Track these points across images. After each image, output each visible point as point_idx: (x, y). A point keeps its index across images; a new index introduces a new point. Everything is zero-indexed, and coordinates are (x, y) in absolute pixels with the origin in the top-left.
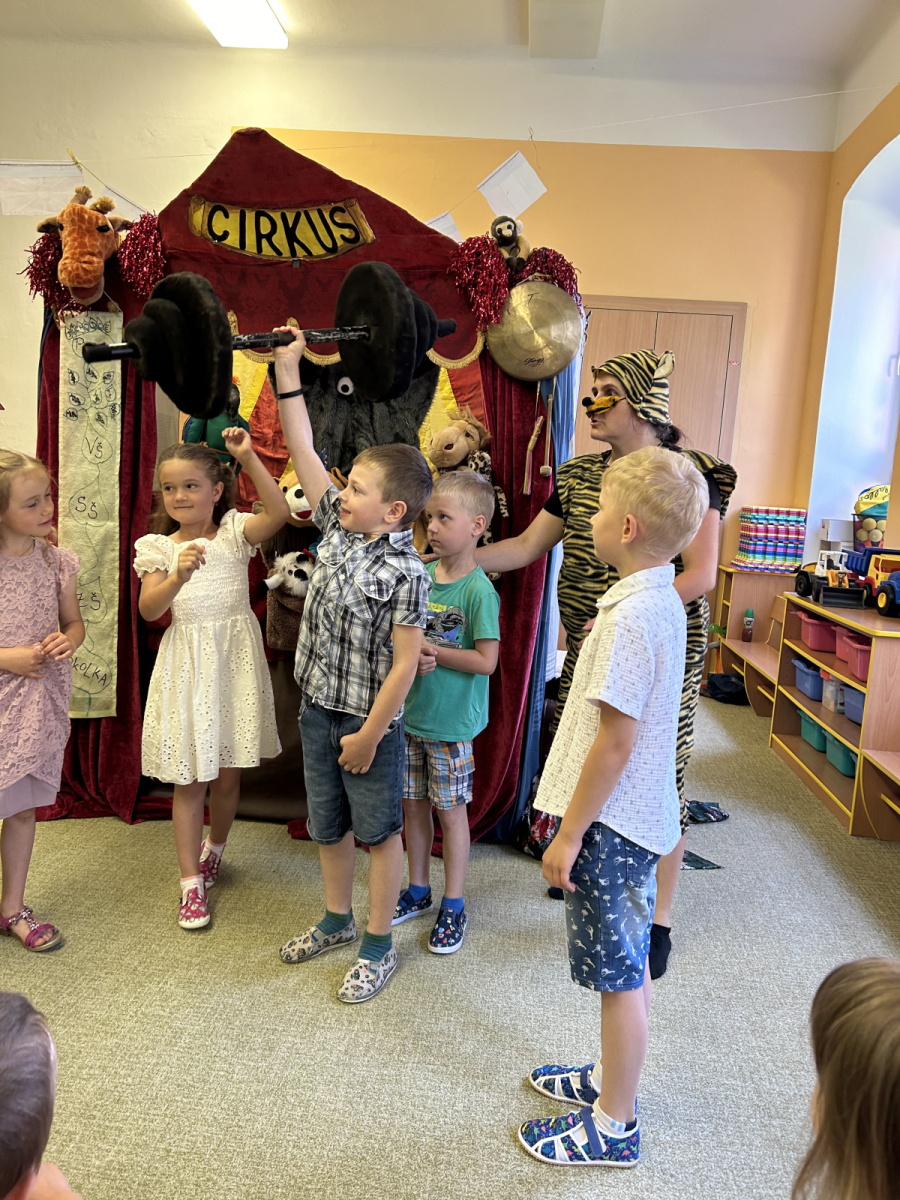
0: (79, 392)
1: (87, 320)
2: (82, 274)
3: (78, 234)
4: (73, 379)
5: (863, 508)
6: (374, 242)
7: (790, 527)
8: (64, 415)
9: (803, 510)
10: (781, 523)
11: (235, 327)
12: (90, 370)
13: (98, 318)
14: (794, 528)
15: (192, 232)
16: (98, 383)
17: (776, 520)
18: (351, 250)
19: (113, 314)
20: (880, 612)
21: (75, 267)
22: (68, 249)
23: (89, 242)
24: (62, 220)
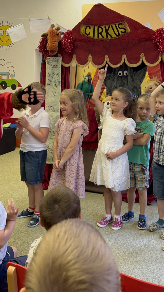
0: (50, 78)
1: (53, 59)
3: (52, 36)
4: (49, 75)
6: (130, 32)
8: (47, 85)
11: (91, 59)
12: (53, 73)
13: (55, 59)
15: (81, 33)
16: (55, 76)
18: (123, 35)
19: (59, 57)
21: (51, 45)
22: (49, 41)
23: (54, 38)
24: (48, 33)
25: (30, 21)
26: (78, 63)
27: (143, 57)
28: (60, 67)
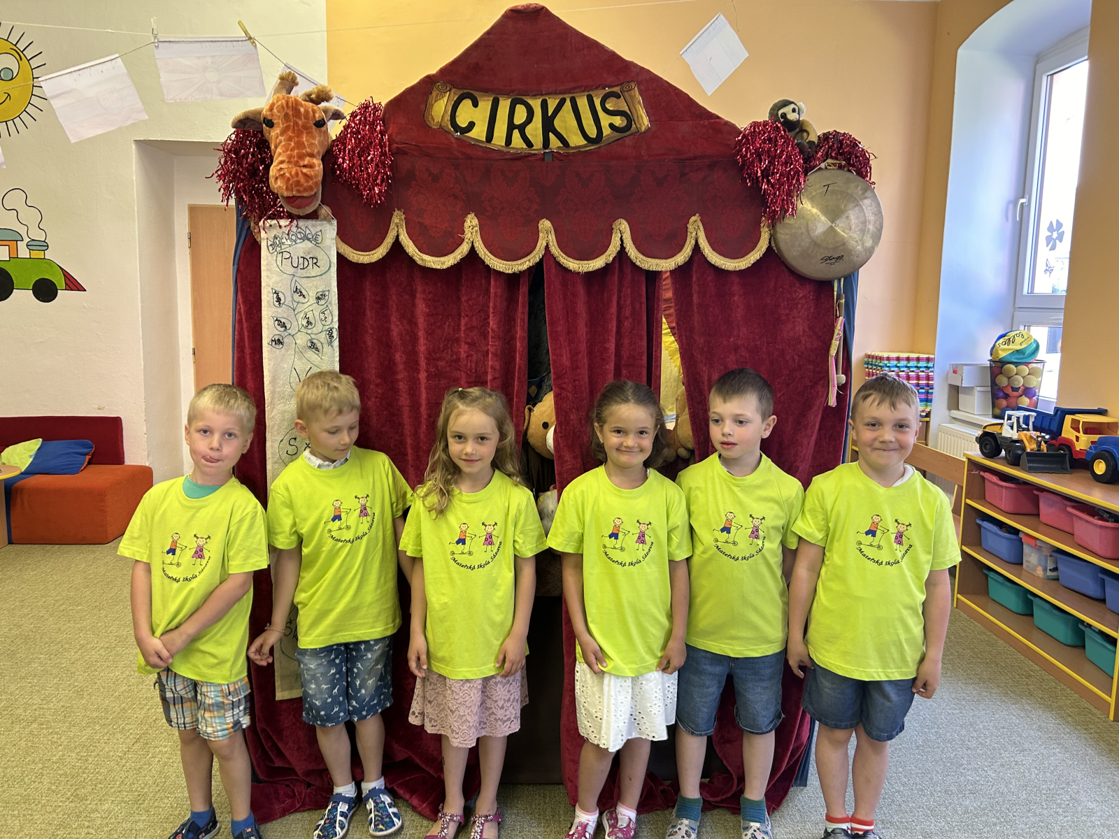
0: (285, 315)
1: (294, 230)
2: (302, 180)
3: (294, 132)
4: (279, 300)
5: (1002, 354)
6: (648, 130)
7: (920, 374)
8: (269, 344)
9: (932, 356)
10: (912, 369)
11: (476, 232)
12: (297, 289)
13: (306, 227)
14: (923, 374)
15: (428, 123)
16: (309, 304)
17: (906, 367)
18: (618, 140)
19: (325, 222)
20: (1098, 478)
21: (293, 173)
22: (281, 151)
23: (307, 141)
24: (272, 115)
25: (156, 45)
26: (415, 248)
27: (696, 232)
28: (330, 266)
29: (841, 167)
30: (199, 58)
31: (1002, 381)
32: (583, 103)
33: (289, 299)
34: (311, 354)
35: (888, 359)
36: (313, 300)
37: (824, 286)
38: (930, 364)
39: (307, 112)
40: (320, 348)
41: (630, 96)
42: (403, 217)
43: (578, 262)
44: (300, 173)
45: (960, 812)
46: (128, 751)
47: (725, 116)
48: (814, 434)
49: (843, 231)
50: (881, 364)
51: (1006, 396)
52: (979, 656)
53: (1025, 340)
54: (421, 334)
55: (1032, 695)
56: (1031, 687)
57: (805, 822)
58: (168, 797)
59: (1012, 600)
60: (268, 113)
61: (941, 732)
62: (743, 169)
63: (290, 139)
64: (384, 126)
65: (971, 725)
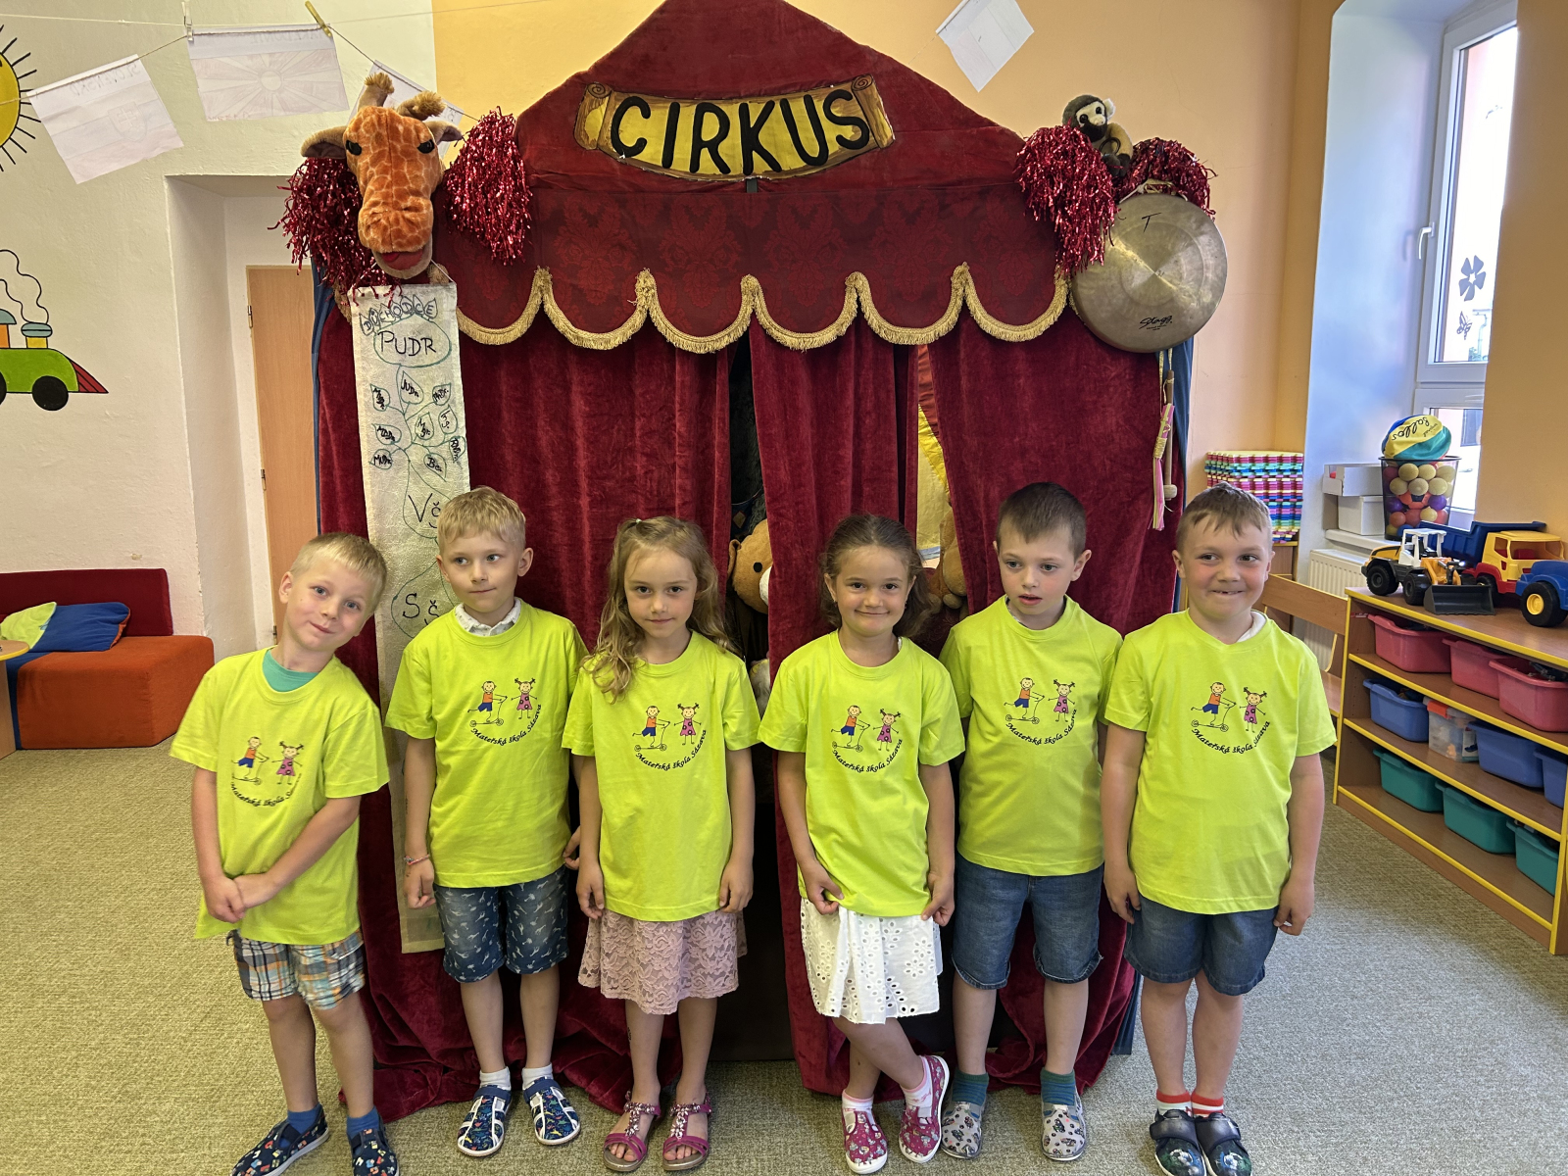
3: (390, 160)
4: (381, 400)
5: (1399, 450)
6: (893, 144)
7: (1284, 480)
8: (370, 463)
9: (1300, 455)
10: (1272, 474)
11: (653, 296)
12: (405, 383)
13: (414, 295)
14: (1288, 480)
15: (580, 143)
16: (424, 404)
17: (1265, 470)
18: (850, 159)
19: (440, 287)
20: (1534, 621)
21: (391, 219)
22: (373, 188)
23: (410, 172)
24: (359, 137)
25: (191, 39)
26: (568, 322)
27: (964, 288)
28: (450, 350)
29: (1166, 191)
30: (251, 57)
31: (1399, 487)
32: (798, 108)
33: (395, 398)
34: (430, 476)
35: (1239, 460)
36: (429, 399)
37: (1145, 361)
38: (1298, 467)
39: (407, 130)
40: (442, 466)
41: (865, 95)
42: (549, 277)
43: (798, 335)
44: (401, 219)
45: (1342, 1084)
46: (195, 1030)
47: (1002, 122)
48: (1133, 570)
49: (1171, 282)
50: (1227, 468)
51: (1405, 508)
52: (1368, 869)
53: (1432, 428)
54: (580, 442)
55: (1441, 922)
56: (1440, 911)
57: (1129, 1102)
58: (253, 1091)
59: (1415, 793)
60: (353, 134)
61: (1315, 975)
62: (1028, 196)
63: (385, 171)
64: (518, 148)
65: (1358, 965)
